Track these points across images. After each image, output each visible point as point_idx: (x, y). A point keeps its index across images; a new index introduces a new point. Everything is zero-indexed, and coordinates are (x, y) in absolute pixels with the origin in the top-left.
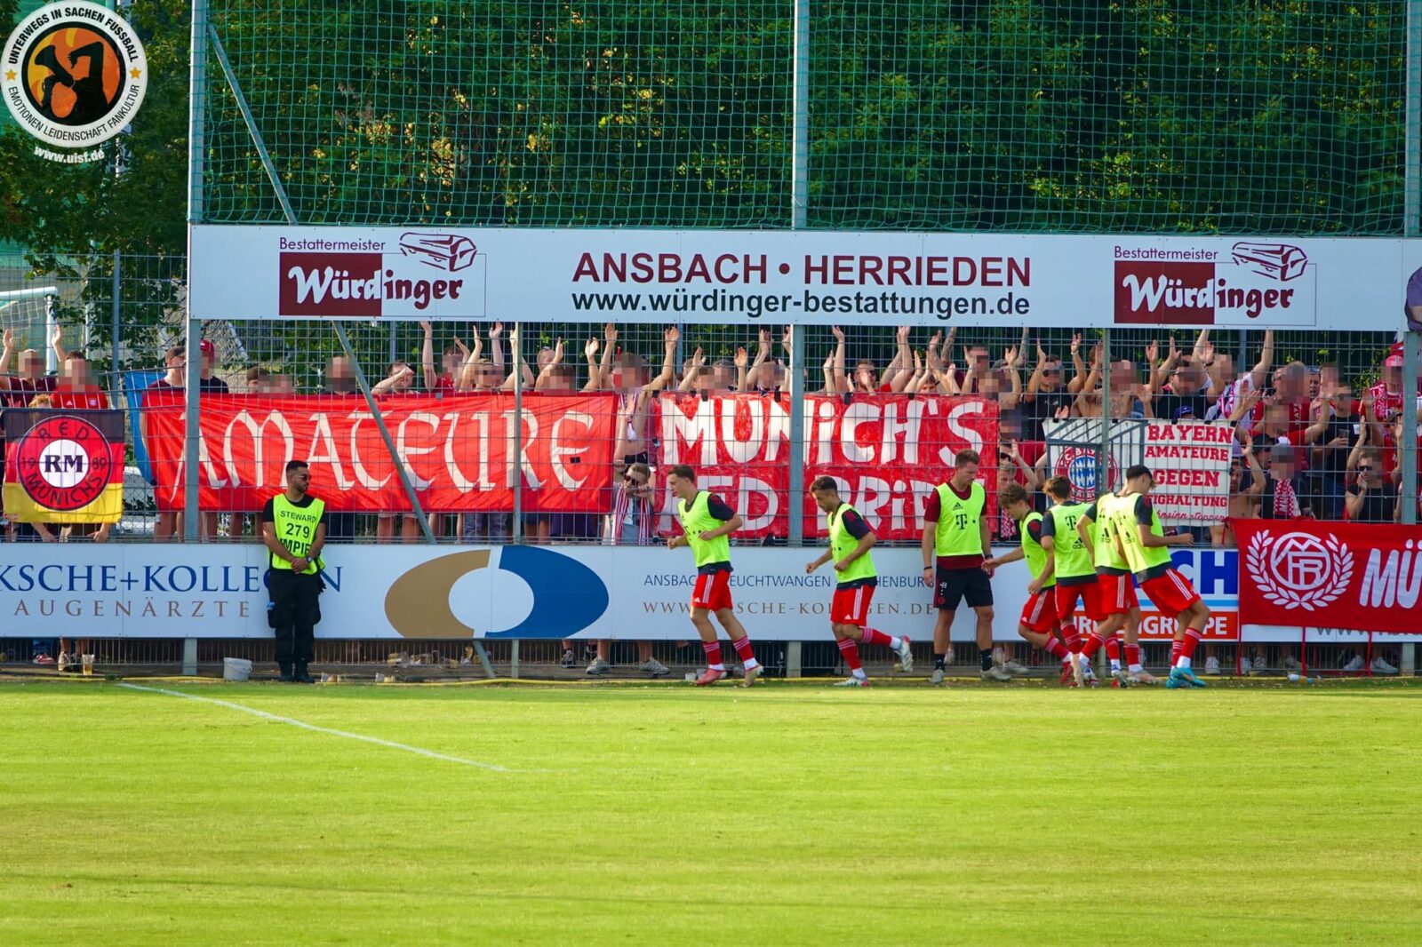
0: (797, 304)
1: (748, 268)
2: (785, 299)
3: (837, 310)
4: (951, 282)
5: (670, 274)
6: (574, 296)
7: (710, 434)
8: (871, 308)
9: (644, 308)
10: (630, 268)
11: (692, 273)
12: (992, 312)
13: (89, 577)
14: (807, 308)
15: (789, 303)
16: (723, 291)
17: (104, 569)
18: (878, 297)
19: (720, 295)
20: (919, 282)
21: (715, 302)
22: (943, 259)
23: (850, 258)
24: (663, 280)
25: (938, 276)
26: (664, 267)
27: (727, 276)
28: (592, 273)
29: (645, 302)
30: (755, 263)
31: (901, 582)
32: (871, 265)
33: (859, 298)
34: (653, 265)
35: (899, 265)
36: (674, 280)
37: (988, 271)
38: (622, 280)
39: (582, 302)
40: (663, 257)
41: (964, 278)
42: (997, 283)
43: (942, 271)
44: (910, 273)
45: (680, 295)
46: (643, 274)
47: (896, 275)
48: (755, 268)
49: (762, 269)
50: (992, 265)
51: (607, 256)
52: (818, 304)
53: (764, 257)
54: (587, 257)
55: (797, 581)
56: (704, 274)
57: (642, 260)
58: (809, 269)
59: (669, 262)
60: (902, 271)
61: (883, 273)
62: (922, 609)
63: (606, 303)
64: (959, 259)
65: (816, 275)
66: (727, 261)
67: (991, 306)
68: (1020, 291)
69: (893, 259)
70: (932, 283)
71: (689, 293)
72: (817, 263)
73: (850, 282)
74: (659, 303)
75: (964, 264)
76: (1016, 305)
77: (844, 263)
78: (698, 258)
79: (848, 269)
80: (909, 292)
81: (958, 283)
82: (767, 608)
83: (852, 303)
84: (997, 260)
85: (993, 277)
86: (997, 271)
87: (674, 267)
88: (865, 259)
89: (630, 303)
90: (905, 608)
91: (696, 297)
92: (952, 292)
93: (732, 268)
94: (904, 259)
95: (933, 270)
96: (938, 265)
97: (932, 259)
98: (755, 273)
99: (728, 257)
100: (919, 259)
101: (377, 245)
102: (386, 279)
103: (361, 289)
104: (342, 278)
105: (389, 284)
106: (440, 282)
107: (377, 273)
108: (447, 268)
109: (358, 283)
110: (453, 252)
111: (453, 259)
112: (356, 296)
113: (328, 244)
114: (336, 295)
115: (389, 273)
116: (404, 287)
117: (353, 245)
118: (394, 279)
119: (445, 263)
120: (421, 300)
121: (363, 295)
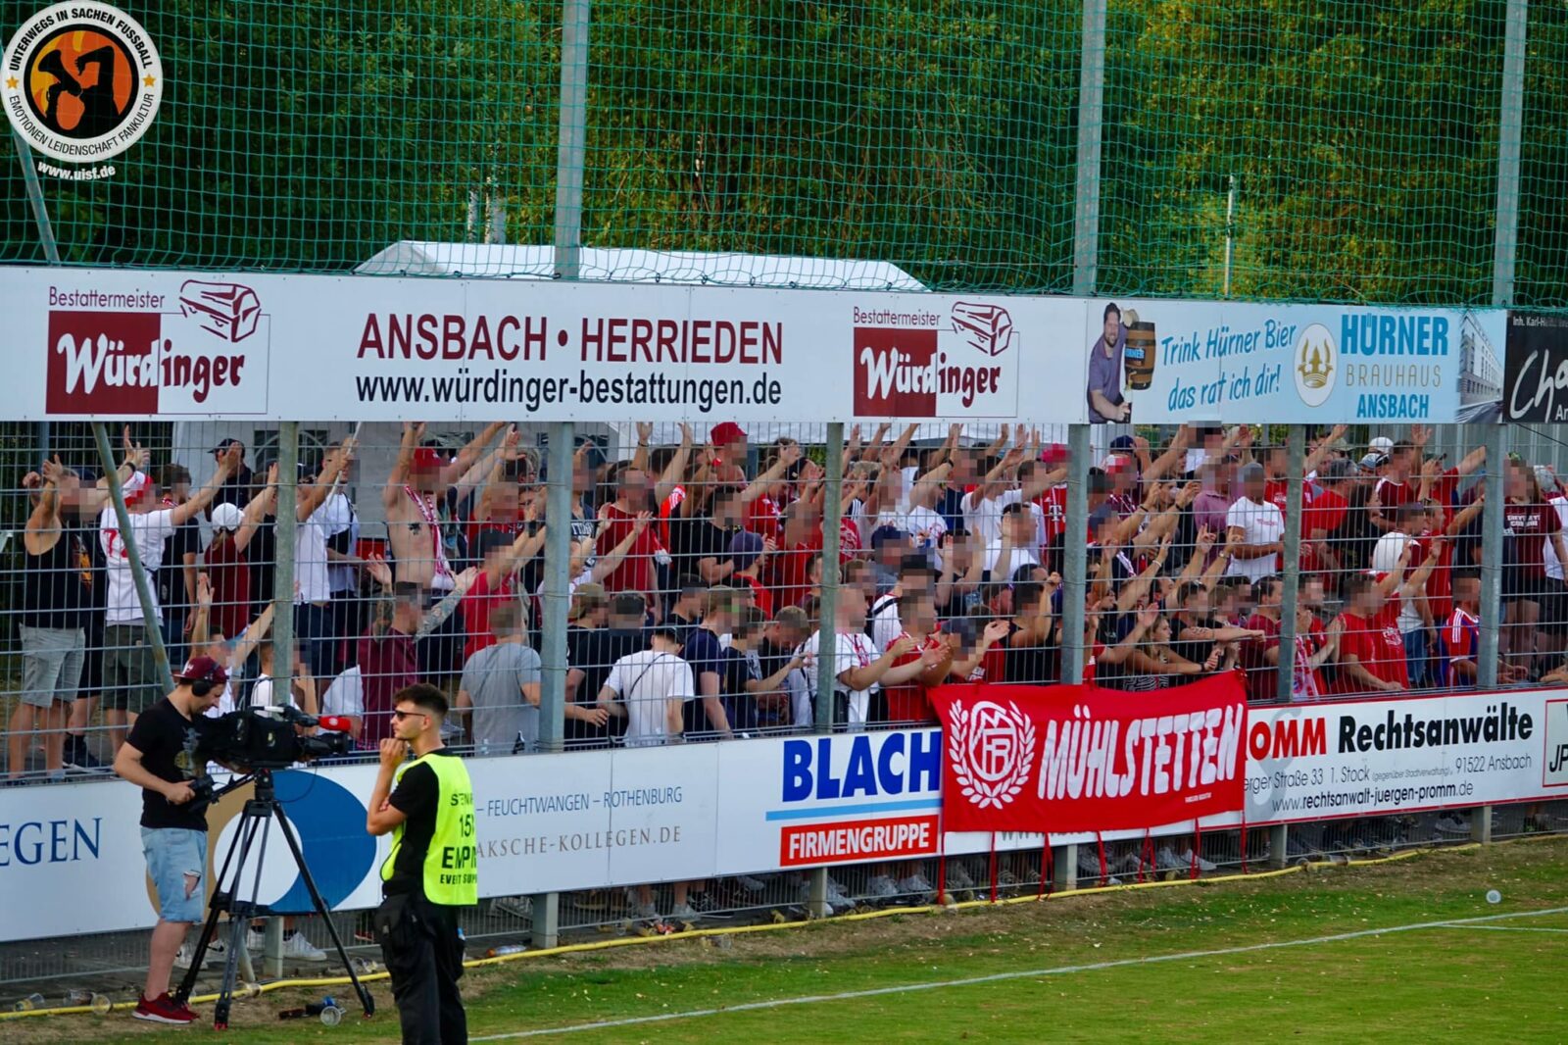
0: (573, 390)
1: (529, 337)
2: (563, 382)
3: (610, 399)
4: (713, 359)
5: (454, 346)
6: (358, 379)
8: (640, 396)
9: (427, 398)
10: (416, 339)
11: (476, 345)
12: (748, 401)
14: (582, 397)
15: (567, 388)
16: (505, 372)
18: (647, 379)
19: (501, 377)
20: (684, 360)
21: (496, 388)
22: (707, 324)
23: (623, 323)
24: (447, 355)
25: (702, 349)
26: (448, 336)
27: (509, 349)
28: (377, 344)
29: (428, 390)
30: (536, 330)
31: (653, 797)
32: (642, 332)
33: (630, 382)
34: (439, 333)
35: (667, 332)
36: (458, 355)
37: (745, 341)
38: (407, 354)
39: (366, 390)
40: (448, 319)
41: (724, 352)
42: (754, 360)
43: (706, 341)
44: (677, 345)
45: (463, 377)
46: (427, 346)
47: (665, 348)
48: (536, 338)
49: (542, 338)
50: (750, 333)
51: (393, 319)
52: (594, 390)
53: (544, 320)
54: (372, 320)
55: (558, 804)
56: (487, 346)
57: (427, 326)
58: (586, 338)
59: (454, 328)
60: (669, 342)
61: (652, 345)
62: (670, 834)
63: (390, 390)
64: (720, 325)
65: (592, 347)
66: (509, 326)
67: (748, 393)
68: (773, 371)
69: (662, 324)
70: (696, 359)
71: (472, 376)
72: (593, 331)
73: (622, 358)
74: (442, 390)
75: (725, 333)
76: (769, 391)
77: (618, 331)
78: (482, 322)
79: (622, 339)
80: (675, 371)
81: (719, 359)
82: (529, 845)
83: (624, 388)
84: (754, 325)
85: (750, 351)
86: (753, 342)
87: (458, 337)
88: (637, 323)
89: (414, 390)
90: (655, 836)
91: (477, 382)
92: (713, 372)
93: (514, 338)
94: (672, 324)
95: (697, 341)
96: (702, 332)
97: (698, 324)
98: (535, 345)
99: (511, 319)
100: (685, 323)
101: (155, 300)
102: (165, 355)
103: (137, 371)
104: (116, 353)
105: (167, 363)
106: (221, 359)
107: (155, 344)
108: (229, 336)
109: (133, 361)
110: (236, 311)
111: (235, 322)
112: (131, 381)
113: (103, 298)
114: (110, 380)
115: (168, 345)
116: (183, 369)
117: (130, 299)
118: (173, 354)
119: (227, 329)
120: (200, 388)
121: (138, 381)
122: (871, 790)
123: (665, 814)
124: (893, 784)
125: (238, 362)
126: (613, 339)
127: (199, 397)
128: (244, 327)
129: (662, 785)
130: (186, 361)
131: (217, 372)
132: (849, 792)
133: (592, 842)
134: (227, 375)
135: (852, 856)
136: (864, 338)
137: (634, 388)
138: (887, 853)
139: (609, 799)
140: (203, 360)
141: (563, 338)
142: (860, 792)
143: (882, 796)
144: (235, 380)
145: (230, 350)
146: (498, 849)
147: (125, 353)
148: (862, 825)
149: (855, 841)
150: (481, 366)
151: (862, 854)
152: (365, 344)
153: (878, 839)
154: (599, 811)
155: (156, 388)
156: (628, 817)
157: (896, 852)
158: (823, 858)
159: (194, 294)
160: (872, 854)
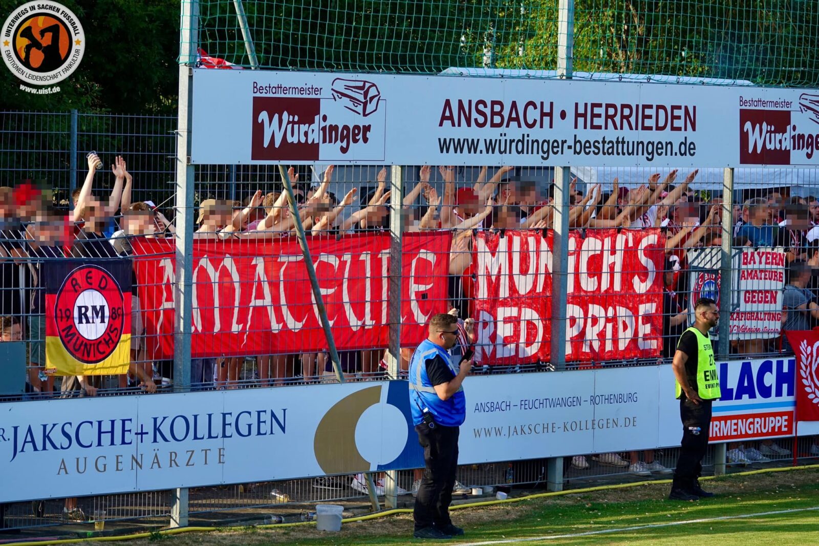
0: (570, 147)
1: (543, 114)
2: (564, 142)
3: (592, 152)
4: (654, 128)
5: (497, 120)
6: (439, 139)
7: (505, 270)
8: (610, 151)
9: (481, 152)
10: (474, 115)
11: (510, 119)
12: (676, 154)
13: (112, 432)
14: (575, 152)
15: (566, 145)
16: (528, 136)
17: (124, 421)
18: (615, 140)
19: (526, 138)
20: (637, 129)
21: (523, 145)
22: (650, 107)
23: (600, 105)
24: (493, 125)
25: (648, 123)
26: (493, 113)
27: (530, 122)
28: (451, 118)
29: (482, 146)
30: (547, 109)
31: (619, 399)
32: (611, 111)
33: (604, 142)
34: (488, 111)
35: (627, 112)
36: (500, 125)
37: (674, 118)
38: (469, 125)
39: (444, 146)
40: (494, 103)
41: (661, 124)
42: (679, 129)
43: (650, 117)
44: (633, 120)
45: (503, 139)
46: (481, 120)
47: (625, 121)
48: (547, 114)
49: (550, 115)
50: (676, 113)
51: (460, 102)
52: (582, 147)
53: (552, 104)
54: (448, 103)
55: (563, 402)
56: (517, 119)
57: (481, 107)
58: (577, 115)
59: (497, 108)
60: (627, 118)
61: (618, 119)
62: (631, 422)
63: (459, 146)
64: (659, 107)
65: (581, 120)
66: (531, 108)
67: (676, 149)
68: (690, 135)
69: (623, 106)
70: (644, 128)
71: (508, 138)
72: (581, 110)
73: (599, 127)
74: (490, 147)
75: (661, 112)
76: (688, 149)
77: (597, 111)
78: (514, 105)
79: (599, 116)
80: (631, 136)
81: (658, 128)
82: (545, 428)
83: (601, 146)
84: (679, 108)
85: (677, 123)
86: (679, 118)
87: (499, 114)
88: (608, 106)
89: (473, 146)
90: (621, 422)
91: (512, 141)
92: (654, 136)
93: (533, 114)
94: (629, 107)
95: (645, 117)
96: (648, 112)
97: (645, 107)
98: (546, 119)
99: (531, 103)
100: (637, 106)
101: (317, 90)
102: (323, 124)
103: (306, 134)
104: (294, 123)
105: (324, 129)
106: (356, 127)
107: (317, 118)
108: (362, 113)
109: (304, 128)
110: (365, 97)
111: (365, 104)
112: (303, 140)
113: (285, 89)
114: (290, 139)
115: (325, 118)
116: (334, 132)
117: (301, 90)
118: (328, 123)
119: (360, 109)
120: (344, 144)
121: (307, 140)
122: (752, 396)
123: (627, 409)
124: (766, 392)
125: (367, 129)
126: (594, 115)
127: (344, 150)
128: (370, 107)
129: (625, 392)
130: (336, 127)
131: (355, 135)
132: (739, 397)
133: (583, 426)
134: (361, 136)
135: (741, 436)
136: (746, 116)
137: (607, 146)
138: (762, 434)
139: (593, 400)
140: (346, 127)
141: (563, 115)
142: (745, 397)
143: (759, 399)
144: (365, 140)
145: (362, 121)
146: (526, 429)
147: (299, 123)
148: (746, 417)
149: (743, 427)
150: (514, 132)
151: (747, 435)
152: (444, 118)
153: (757, 426)
154: (587, 406)
155: (318, 144)
156: (605, 410)
157: (767, 434)
158: (723, 438)
159: (340, 86)
160: (753, 435)
